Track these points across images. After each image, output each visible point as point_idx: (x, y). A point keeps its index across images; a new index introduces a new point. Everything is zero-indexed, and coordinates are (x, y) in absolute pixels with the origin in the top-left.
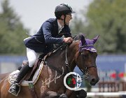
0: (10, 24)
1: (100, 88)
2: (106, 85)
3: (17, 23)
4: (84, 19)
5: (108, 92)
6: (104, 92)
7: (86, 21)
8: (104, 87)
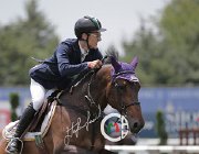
0: (38, 38)
1: (181, 138)
2: (192, 134)
3: (50, 37)
4: (156, 31)
5: (195, 144)
6: (187, 144)
7: (160, 33)
8: (187, 138)
